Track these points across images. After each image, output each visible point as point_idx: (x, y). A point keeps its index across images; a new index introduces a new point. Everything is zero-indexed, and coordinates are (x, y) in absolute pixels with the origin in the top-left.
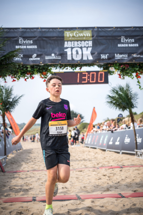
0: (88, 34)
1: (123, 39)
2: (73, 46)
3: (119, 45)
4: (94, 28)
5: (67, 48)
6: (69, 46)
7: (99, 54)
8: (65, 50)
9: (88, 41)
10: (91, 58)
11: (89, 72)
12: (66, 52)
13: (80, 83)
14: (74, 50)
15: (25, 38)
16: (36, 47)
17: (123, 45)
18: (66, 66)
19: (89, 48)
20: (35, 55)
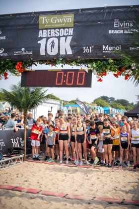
0: (70, 19)
2: (49, 36)
3: (110, 32)
4: (78, 10)
5: (41, 38)
6: (44, 36)
7: (82, 45)
8: (39, 42)
9: (68, 28)
12: (40, 44)
17: (116, 32)
19: (68, 37)
20: (2, 50)
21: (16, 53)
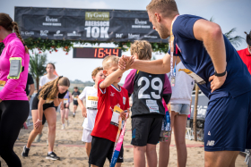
0: (106, 15)
1: (137, 21)
2: (92, 25)
3: (133, 26)
4: (111, 10)
5: (87, 27)
6: (89, 25)
7: (115, 33)
9: (106, 21)
10: (107, 36)
11: (105, 49)
12: (86, 30)
13: (97, 57)
14: (93, 29)
15: (51, 17)
16: (60, 24)
17: (136, 27)
18: (85, 42)
19: (106, 28)
20: (59, 32)
21: (69, 35)
